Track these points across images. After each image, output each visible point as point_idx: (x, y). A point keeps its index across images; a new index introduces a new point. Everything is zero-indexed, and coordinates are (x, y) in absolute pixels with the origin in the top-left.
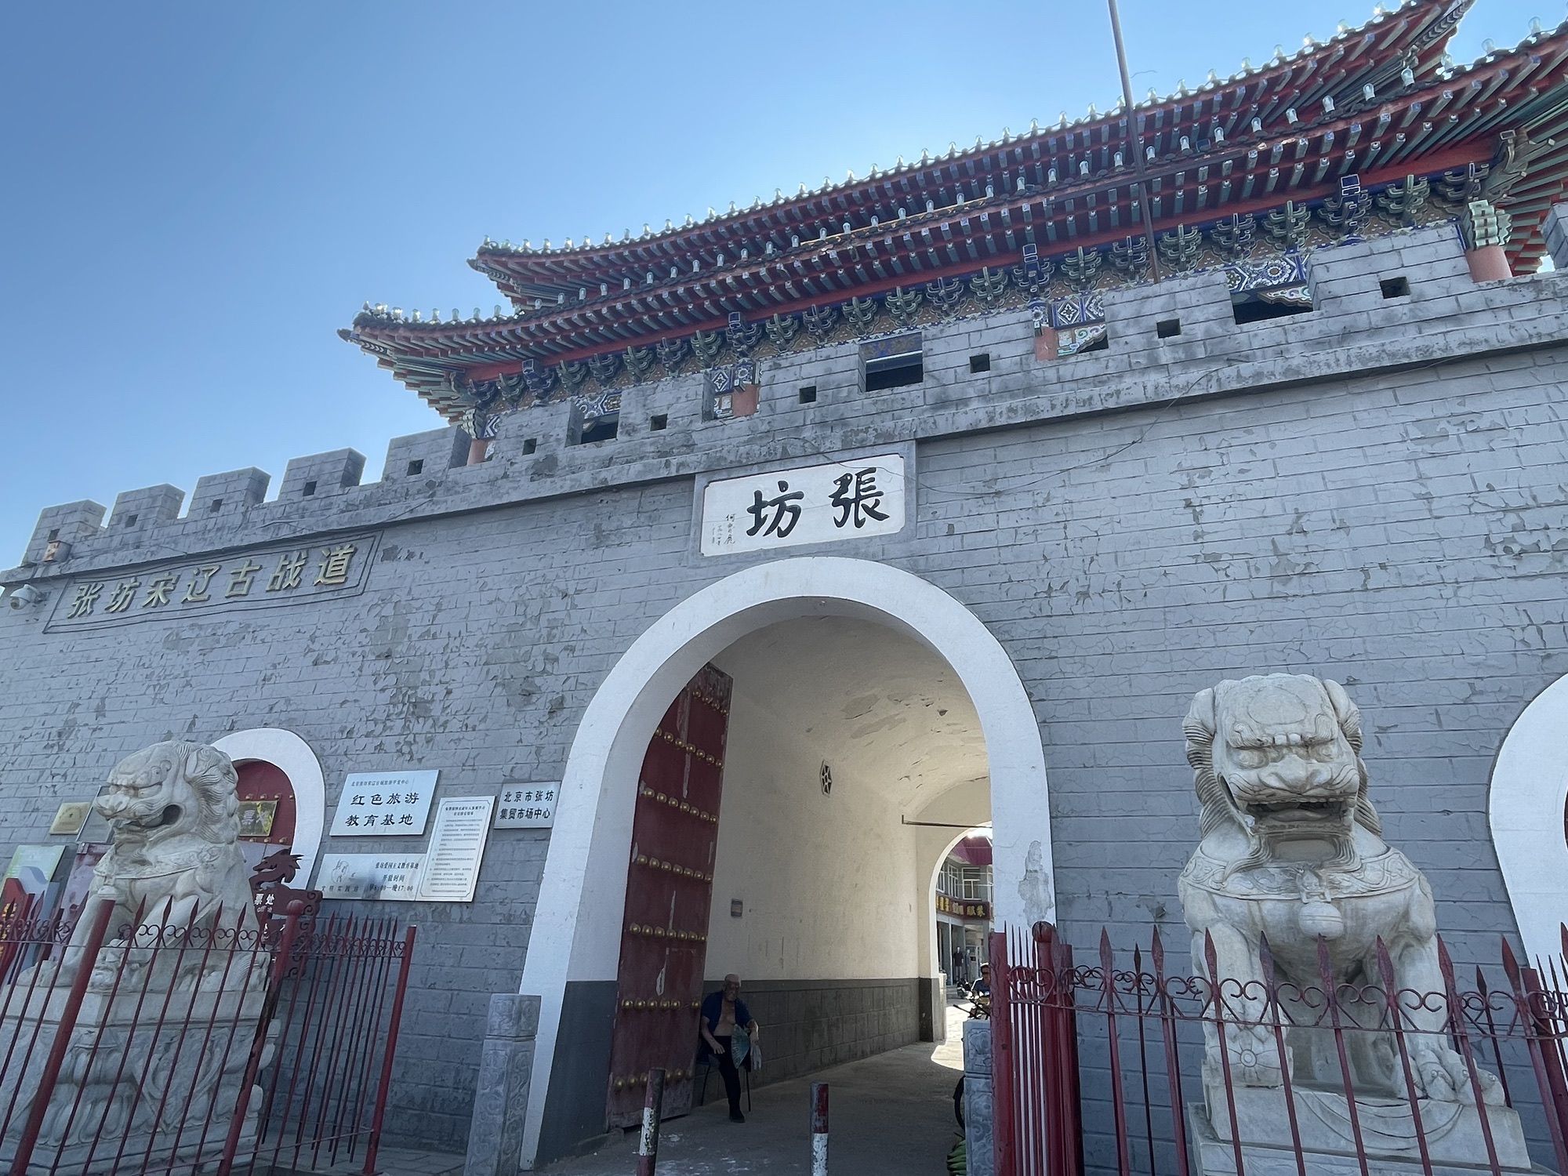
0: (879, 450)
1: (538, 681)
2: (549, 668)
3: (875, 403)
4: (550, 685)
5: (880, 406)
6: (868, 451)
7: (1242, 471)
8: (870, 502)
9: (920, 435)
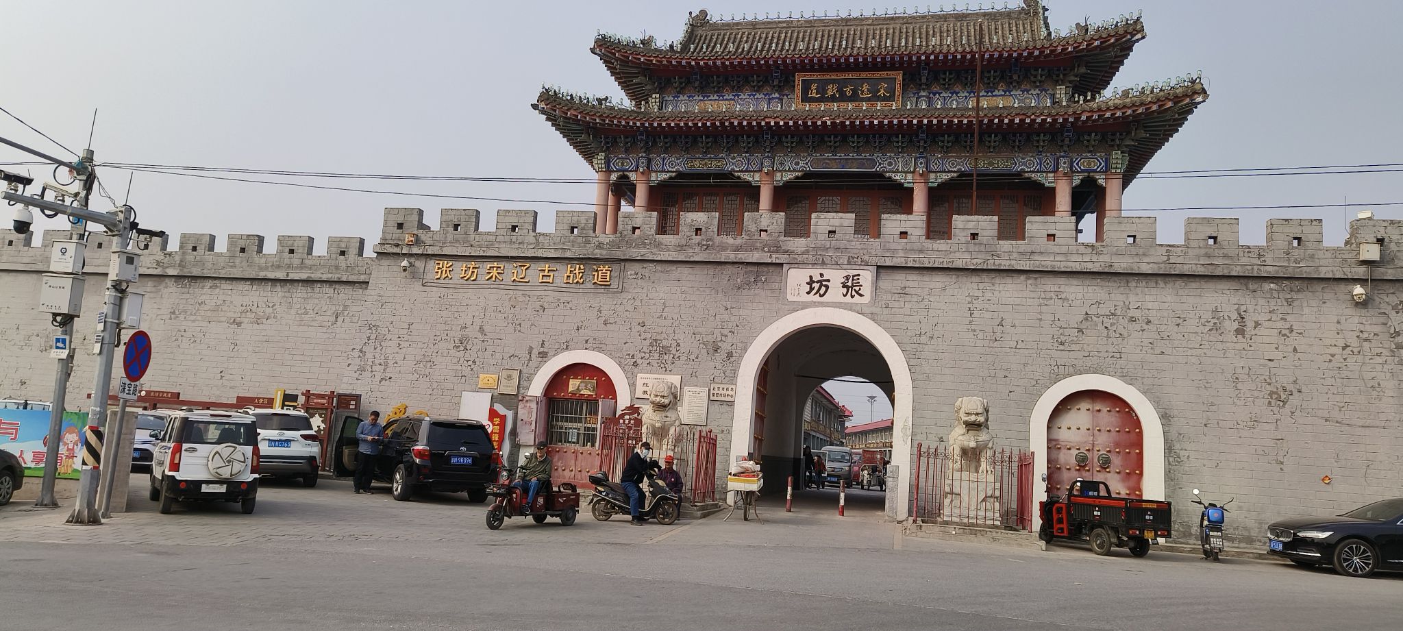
0: (862, 267)
1: (719, 344)
2: (723, 339)
3: (860, 244)
4: (725, 347)
5: (862, 246)
6: (858, 267)
7: (989, 300)
8: (857, 289)
9: (878, 264)
